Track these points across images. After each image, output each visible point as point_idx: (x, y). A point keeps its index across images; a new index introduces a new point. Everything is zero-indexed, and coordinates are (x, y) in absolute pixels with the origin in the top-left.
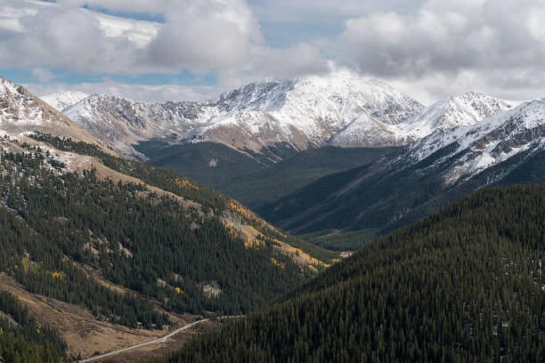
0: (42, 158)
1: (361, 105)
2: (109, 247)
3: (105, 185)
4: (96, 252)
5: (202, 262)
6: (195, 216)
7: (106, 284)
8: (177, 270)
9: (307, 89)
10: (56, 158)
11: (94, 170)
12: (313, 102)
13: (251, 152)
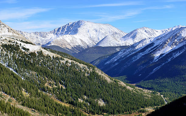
0: (18, 46)
1: (103, 32)
2: (55, 85)
3: (47, 57)
4: (51, 87)
5: (94, 90)
6: (85, 70)
7: (59, 102)
8: (85, 94)
9: (85, 27)
10: (24, 47)
11: (41, 51)
12: (87, 32)
13: (68, 49)
